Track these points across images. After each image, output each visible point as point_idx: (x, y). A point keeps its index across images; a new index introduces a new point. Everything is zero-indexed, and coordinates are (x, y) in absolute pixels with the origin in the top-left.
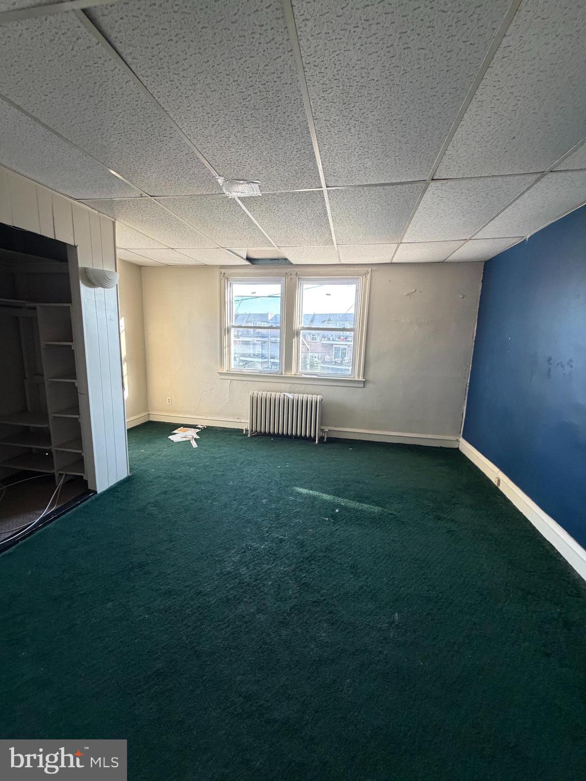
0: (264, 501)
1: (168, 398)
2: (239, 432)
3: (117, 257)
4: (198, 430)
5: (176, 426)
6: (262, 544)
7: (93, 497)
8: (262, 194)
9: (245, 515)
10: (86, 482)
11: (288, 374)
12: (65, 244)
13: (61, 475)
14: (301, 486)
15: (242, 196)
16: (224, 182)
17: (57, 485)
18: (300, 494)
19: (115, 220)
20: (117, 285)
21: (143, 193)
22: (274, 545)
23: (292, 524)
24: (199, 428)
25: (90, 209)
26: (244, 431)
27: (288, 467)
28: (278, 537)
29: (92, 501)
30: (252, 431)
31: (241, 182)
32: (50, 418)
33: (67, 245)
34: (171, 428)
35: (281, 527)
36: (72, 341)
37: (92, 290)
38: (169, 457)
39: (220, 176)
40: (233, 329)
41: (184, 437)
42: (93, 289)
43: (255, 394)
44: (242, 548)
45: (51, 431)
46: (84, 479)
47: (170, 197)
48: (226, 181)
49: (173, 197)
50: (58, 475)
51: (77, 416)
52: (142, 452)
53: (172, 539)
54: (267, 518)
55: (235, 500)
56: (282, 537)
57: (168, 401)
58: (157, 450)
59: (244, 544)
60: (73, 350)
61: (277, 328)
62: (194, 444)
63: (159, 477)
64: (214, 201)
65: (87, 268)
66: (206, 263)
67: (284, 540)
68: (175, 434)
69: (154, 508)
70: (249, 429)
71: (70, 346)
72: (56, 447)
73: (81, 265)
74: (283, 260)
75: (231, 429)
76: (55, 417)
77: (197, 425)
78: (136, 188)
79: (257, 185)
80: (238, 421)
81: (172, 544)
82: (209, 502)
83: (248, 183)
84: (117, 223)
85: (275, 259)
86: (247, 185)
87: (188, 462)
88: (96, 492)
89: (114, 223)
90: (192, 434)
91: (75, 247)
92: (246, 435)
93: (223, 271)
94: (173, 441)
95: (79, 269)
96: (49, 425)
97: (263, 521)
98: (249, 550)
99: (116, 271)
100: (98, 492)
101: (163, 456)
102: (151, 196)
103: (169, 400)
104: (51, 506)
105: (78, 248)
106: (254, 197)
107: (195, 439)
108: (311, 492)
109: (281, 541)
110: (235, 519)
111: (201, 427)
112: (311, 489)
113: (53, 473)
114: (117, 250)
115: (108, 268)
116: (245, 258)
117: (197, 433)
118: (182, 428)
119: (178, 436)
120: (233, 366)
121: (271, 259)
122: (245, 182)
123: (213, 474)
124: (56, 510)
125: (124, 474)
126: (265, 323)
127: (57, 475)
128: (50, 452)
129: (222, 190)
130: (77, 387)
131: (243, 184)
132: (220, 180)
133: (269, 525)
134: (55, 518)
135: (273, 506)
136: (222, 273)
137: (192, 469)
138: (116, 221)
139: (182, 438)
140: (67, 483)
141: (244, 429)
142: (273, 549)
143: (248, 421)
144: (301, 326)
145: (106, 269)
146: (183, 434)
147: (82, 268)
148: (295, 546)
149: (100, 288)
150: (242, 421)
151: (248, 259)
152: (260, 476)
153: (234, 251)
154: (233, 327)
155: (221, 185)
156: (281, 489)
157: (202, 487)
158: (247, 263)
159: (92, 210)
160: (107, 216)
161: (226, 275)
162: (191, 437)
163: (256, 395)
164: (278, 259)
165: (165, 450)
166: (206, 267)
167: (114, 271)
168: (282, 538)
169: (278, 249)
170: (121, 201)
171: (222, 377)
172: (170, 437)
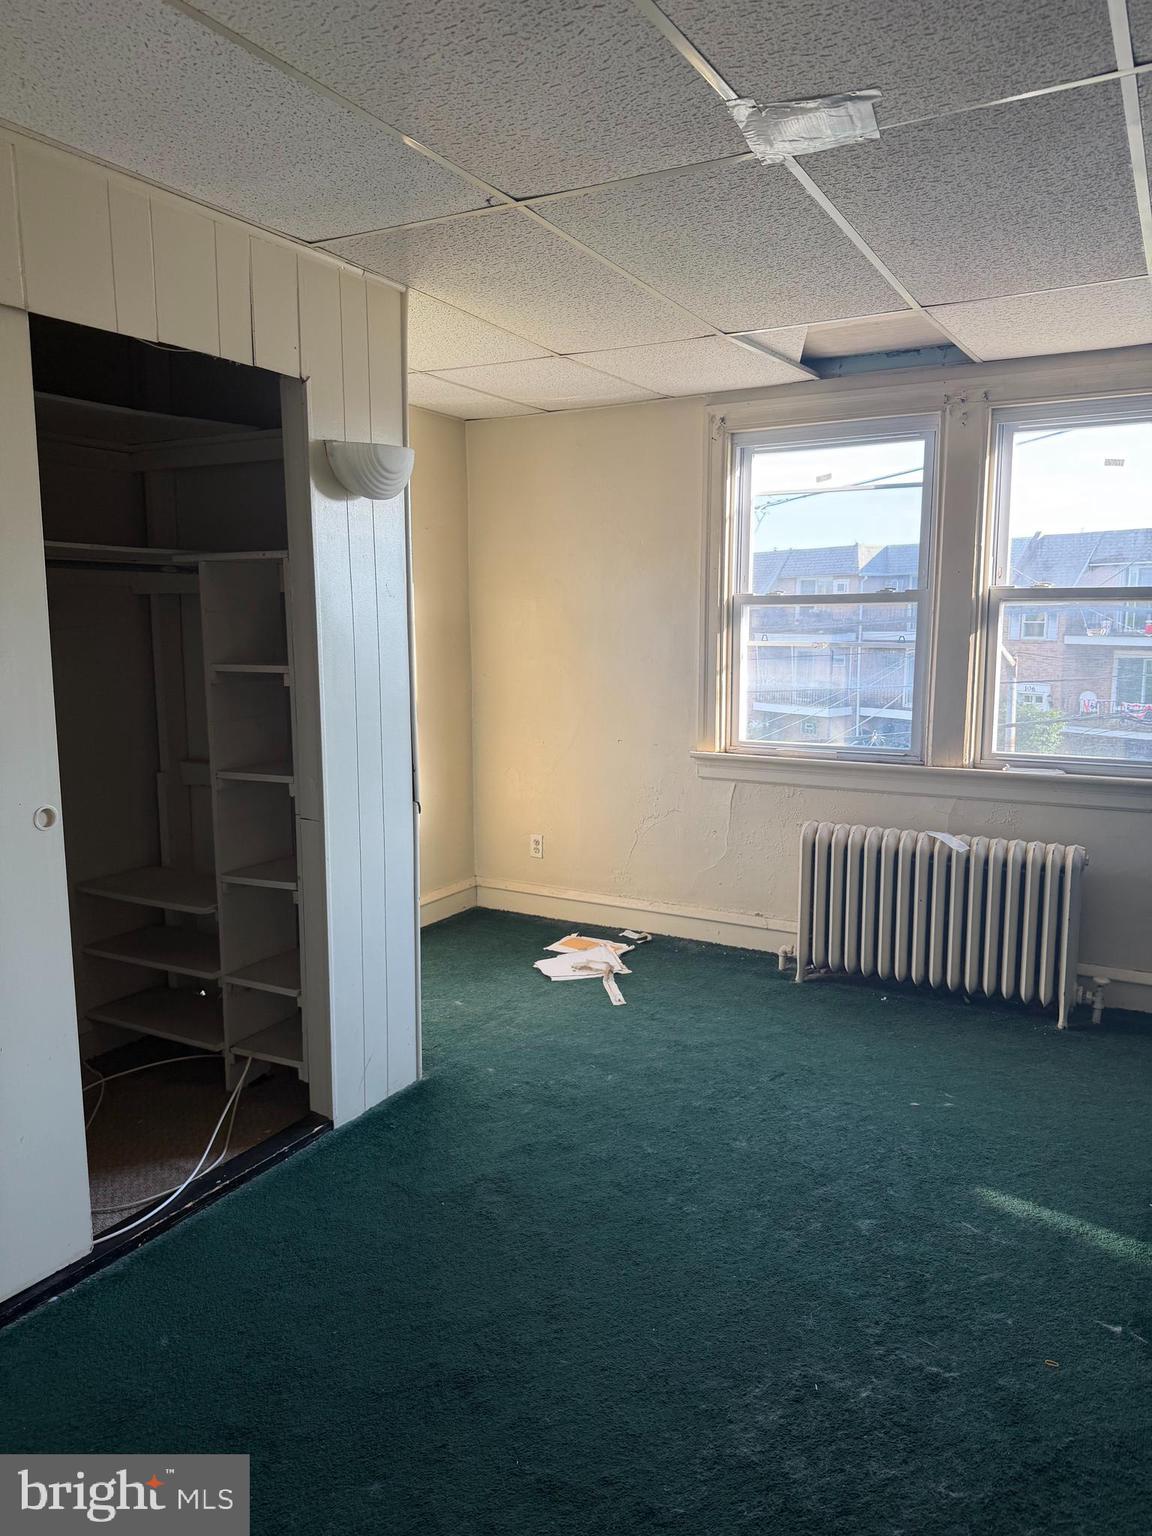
0: (864, 1225)
1: (533, 837)
2: (763, 961)
3: (410, 400)
4: (625, 948)
5: (557, 929)
6: (863, 1384)
7: (322, 1138)
8: (882, 133)
9: (796, 1266)
10: (304, 1088)
11: (949, 765)
12: (274, 377)
13: (241, 1059)
14: (1005, 1186)
15: (812, 151)
16: (751, 114)
17: (228, 1087)
18: (1002, 1216)
19: (407, 287)
20: (406, 489)
21: (495, 192)
22: (908, 1395)
23: (976, 1328)
24: (628, 941)
25: (342, 265)
26: (781, 959)
27: (949, 1110)
28: (920, 1368)
29: (320, 1151)
30: (810, 962)
31: (811, 104)
32: (221, 889)
33: (282, 382)
34: (543, 933)
35: (932, 1333)
36: (284, 661)
37: (338, 506)
38: (537, 1032)
39: (740, 97)
40: (747, 610)
41: (582, 968)
42: (343, 503)
43: (822, 834)
44: (790, 1384)
45: (221, 927)
46: (300, 1078)
47: (575, 193)
48: (760, 110)
49: (584, 191)
50: (233, 1062)
51: (290, 886)
52: (456, 1008)
53: (555, 1311)
54: (880, 1290)
55: (759, 1207)
56: (935, 1369)
57: (533, 846)
58: (499, 1004)
59: (796, 1373)
60: (289, 688)
61: (906, 597)
62: (616, 996)
63: (510, 1094)
64: (713, 182)
65: (331, 441)
66: (665, 392)
67: (946, 1381)
68: (554, 954)
69: (495, 1198)
70: (797, 954)
71: (280, 676)
72: (231, 975)
73: (315, 433)
74: (940, 353)
75: (735, 949)
76: (231, 886)
77: (623, 930)
78: (476, 181)
79: (867, 106)
80: (759, 922)
81: (555, 1327)
82: (670, 1200)
83: (836, 104)
84: (413, 297)
85: (907, 351)
86: (833, 112)
87: (596, 1052)
88: (331, 1124)
89: (403, 296)
90: (604, 957)
91: (303, 381)
92: (788, 975)
93: (720, 411)
94: (549, 978)
95: (310, 445)
96: (217, 908)
97: (862, 1297)
98: (817, 1395)
99: (405, 445)
100: (337, 1126)
101: (518, 1026)
102: (517, 200)
103: (537, 842)
104: (216, 1152)
105: (309, 383)
106: (851, 148)
107: (618, 977)
108: (1046, 1214)
109: (936, 1384)
110: (762, 1274)
111: (635, 936)
112: (1046, 1203)
113: (220, 1052)
114: (410, 377)
115: (384, 436)
116: (798, 356)
117: (623, 956)
118: (574, 935)
119: (565, 963)
120: (743, 736)
121: (891, 354)
122: (827, 101)
123: (679, 1103)
124: (227, 1164)
125: (404, 1073)
126: (846, 582)
127: (229, 1060)
128: (214, 989)
129: (743, 140)
130: (293, 799)
131: (817, 109)
132: (742, 111)
133: (886, 1318)
134: (226, 1189)
135: (900, 1248)
136: (718, 421)
137: (610, 1077)
138: (411, 292)
139: (575, 968)
140: (252, 1085)
141: (780, 953)
142: (904, 1409)
143: (796, 926)
144: (1000, 583)
145: (380, 438)
146: (582, 957)
147: (317, 441)
148: (990, 1416)
149: (363, 498)
150: (774, 924)
151: (810, 361)
152: (845, 1129)
153: (764, 339)
154: (751, 600)
155: (741, 126)
156: (927, 1186)
157: (645, 1144)
158: (804, 375)
159: (347, 266)
160: (385, 281)
161: (728, 424)
162: (603, 967)
163: (825, 835)
164: (917, 351)
165: (525, 1005)
166: (665, 401)
167: (399, 444)
168: (937, 1375)
169: (923, 313)
170: (429, 229)
171: (706, 771)
172: (541, 965)
